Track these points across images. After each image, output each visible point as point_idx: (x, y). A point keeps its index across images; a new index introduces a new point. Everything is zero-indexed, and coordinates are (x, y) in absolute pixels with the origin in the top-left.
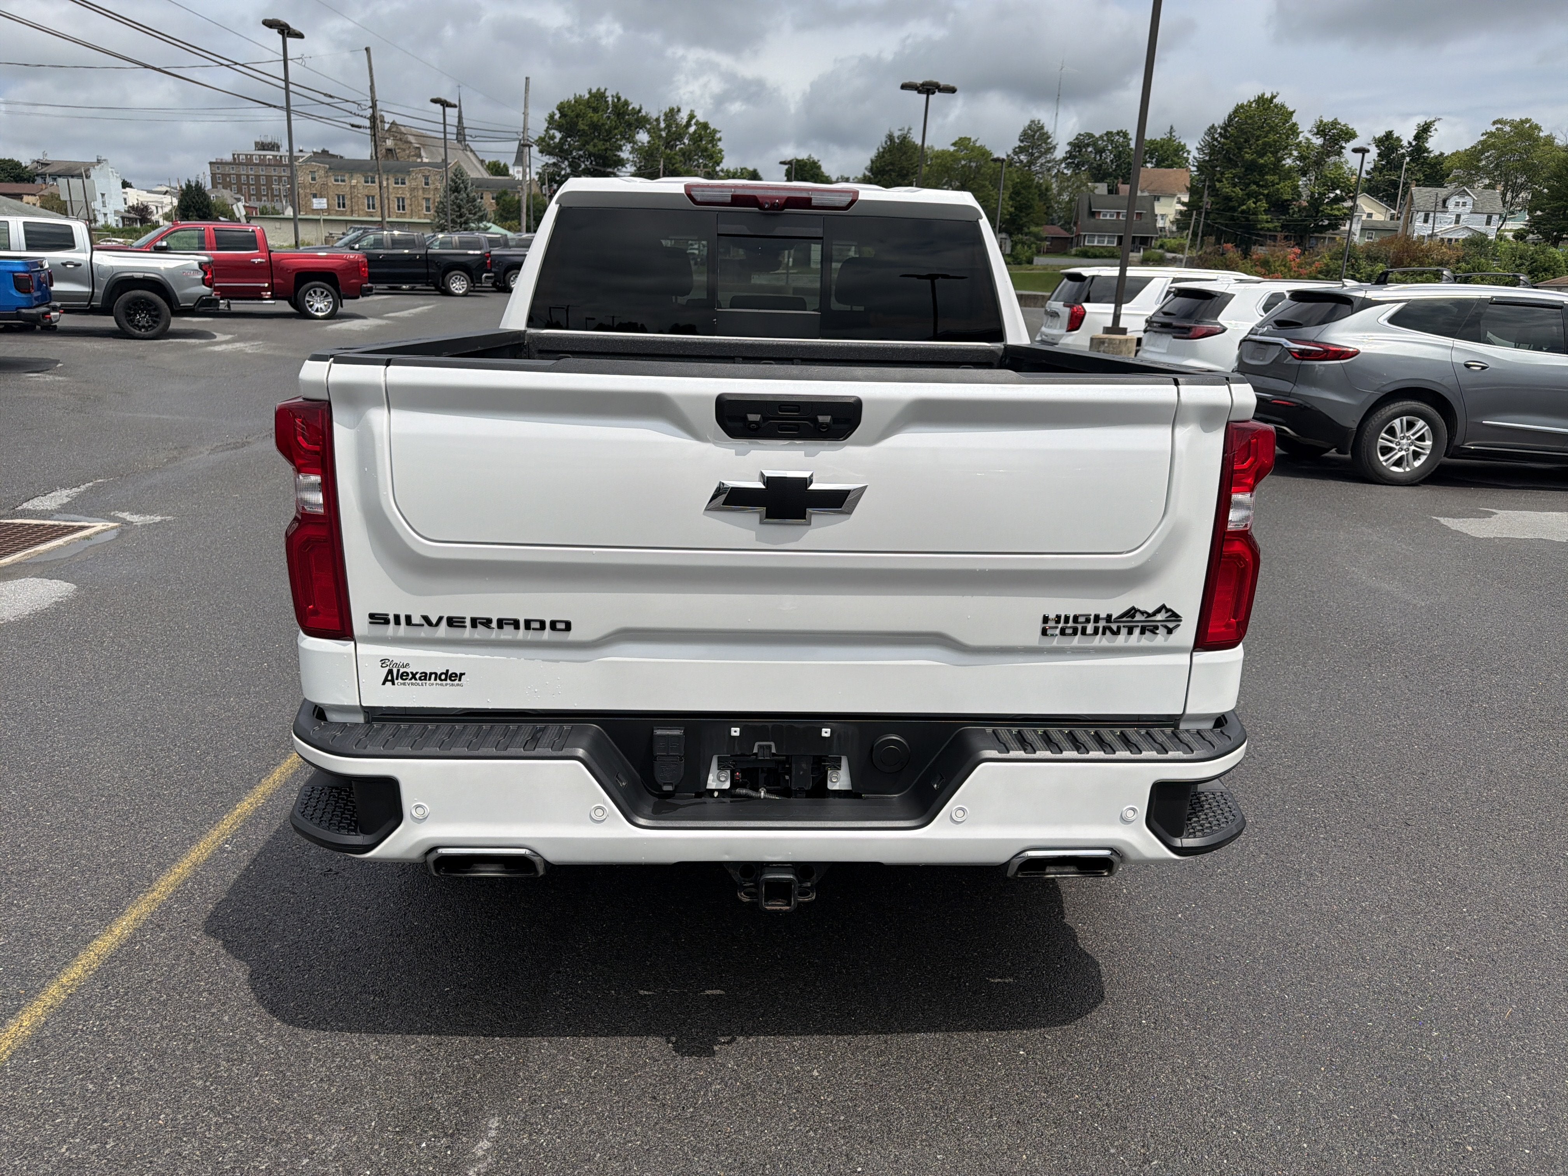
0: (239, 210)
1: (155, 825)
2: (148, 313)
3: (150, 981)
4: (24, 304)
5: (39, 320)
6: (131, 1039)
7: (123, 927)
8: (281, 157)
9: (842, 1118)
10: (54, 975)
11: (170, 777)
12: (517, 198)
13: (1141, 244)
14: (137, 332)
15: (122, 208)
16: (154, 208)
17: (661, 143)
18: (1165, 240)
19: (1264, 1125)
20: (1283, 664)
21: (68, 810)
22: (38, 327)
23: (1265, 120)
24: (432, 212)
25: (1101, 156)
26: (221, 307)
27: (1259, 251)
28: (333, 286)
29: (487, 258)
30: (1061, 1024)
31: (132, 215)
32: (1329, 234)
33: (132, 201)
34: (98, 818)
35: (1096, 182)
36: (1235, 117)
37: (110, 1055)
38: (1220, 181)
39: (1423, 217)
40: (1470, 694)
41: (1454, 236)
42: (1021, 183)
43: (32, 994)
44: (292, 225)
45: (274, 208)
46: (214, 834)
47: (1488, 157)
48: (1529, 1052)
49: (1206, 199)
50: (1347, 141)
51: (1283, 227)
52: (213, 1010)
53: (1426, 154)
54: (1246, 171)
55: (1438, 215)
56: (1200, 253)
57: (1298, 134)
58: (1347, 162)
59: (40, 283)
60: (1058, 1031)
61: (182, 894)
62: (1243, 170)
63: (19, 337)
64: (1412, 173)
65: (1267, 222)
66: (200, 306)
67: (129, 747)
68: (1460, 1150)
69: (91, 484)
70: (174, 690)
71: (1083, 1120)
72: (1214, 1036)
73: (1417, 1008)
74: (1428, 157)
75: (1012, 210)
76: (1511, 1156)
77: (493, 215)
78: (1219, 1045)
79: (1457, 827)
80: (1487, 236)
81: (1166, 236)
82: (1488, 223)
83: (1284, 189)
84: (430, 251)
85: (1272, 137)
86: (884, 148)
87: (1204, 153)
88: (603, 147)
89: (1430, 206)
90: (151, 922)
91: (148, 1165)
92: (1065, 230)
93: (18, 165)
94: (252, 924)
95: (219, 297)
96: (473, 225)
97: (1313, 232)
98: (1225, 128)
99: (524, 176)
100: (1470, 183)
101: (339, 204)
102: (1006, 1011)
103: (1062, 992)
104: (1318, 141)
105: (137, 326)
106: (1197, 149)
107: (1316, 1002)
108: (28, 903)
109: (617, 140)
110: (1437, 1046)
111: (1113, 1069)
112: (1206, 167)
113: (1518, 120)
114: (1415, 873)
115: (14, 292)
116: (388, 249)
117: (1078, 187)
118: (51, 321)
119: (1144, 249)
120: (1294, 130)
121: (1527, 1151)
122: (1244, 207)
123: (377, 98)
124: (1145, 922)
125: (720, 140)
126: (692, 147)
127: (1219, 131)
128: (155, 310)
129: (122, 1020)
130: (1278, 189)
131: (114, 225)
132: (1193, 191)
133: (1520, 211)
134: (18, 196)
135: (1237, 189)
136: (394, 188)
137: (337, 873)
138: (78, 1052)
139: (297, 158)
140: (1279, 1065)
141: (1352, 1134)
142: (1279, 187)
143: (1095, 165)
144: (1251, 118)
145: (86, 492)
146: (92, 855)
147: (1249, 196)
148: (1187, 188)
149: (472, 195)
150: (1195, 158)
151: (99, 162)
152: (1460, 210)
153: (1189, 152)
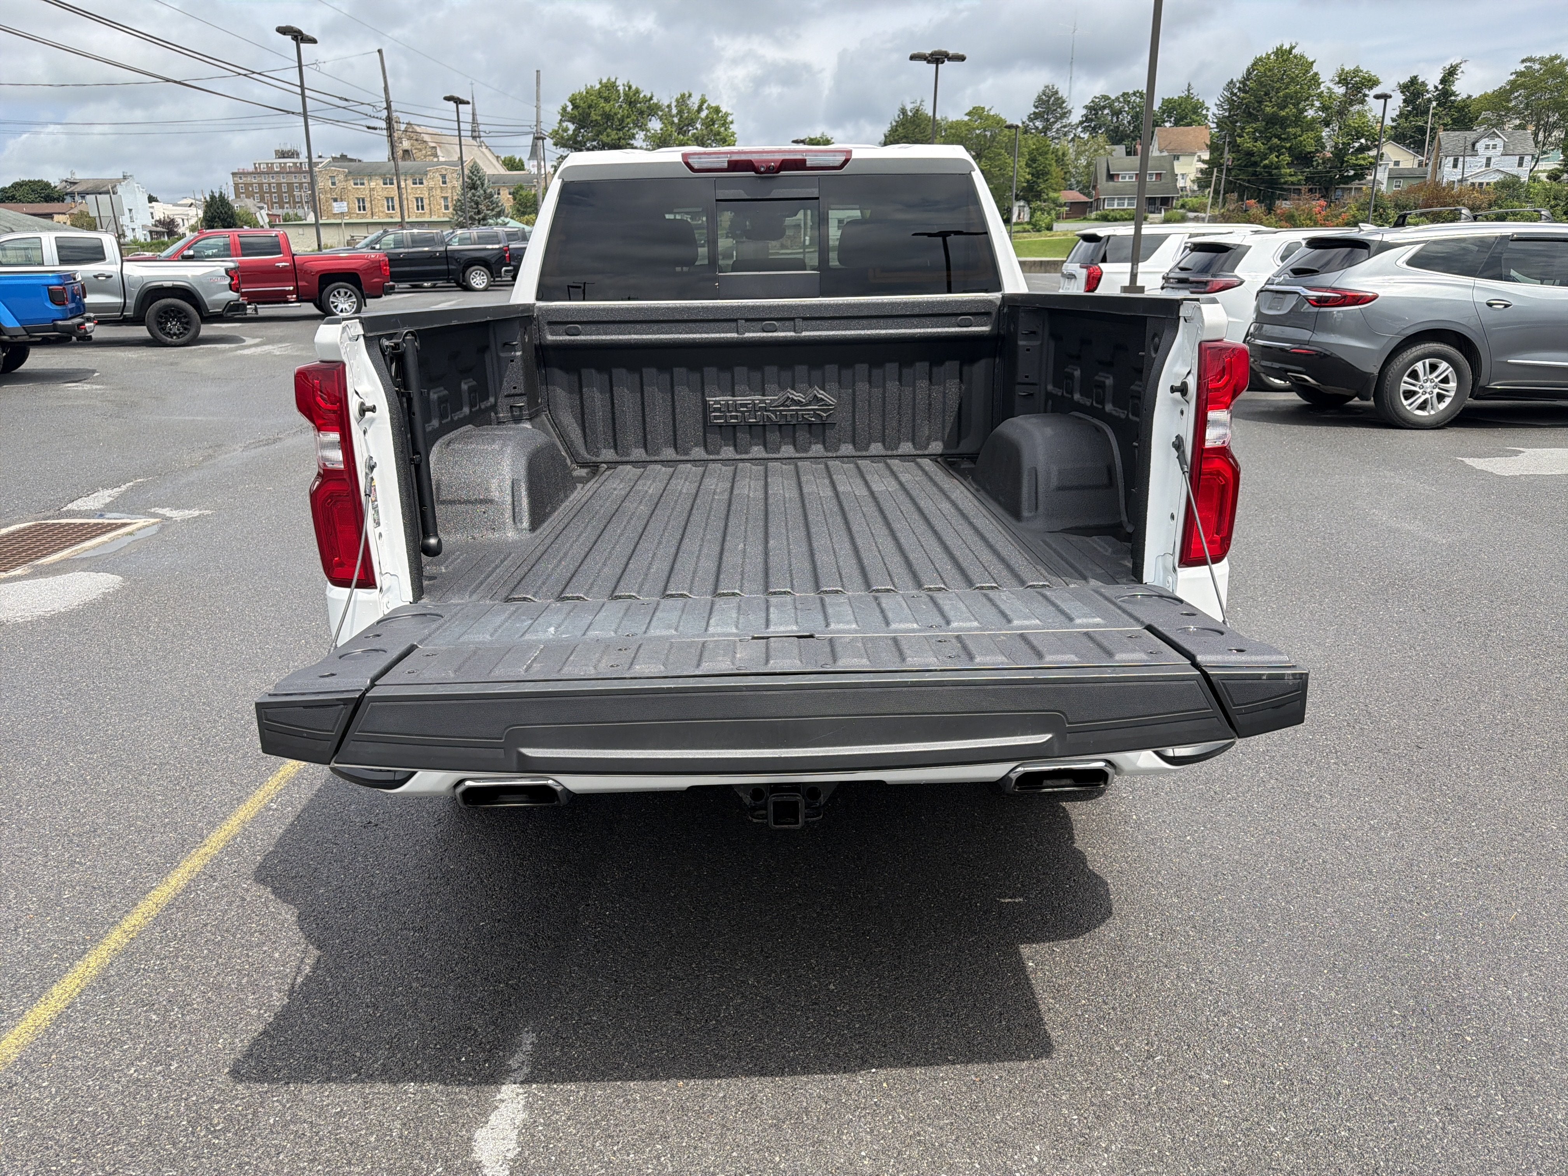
0: (263, 217)
1: (205, 788)
2: (179, 320)
3: (206, 925)
4: (60, 316)
5: (75, 331)
6: (189, 976)
7: (178, 879)
8: (301, 164)
9: (857, 1026)
10: (117, 922)
11: (217, 745)
12: (533, 192)
13: (1161, 205)
14: (170, 339)
15: (150, 222)
16: (180, 221)
17: (674, 130)
18: (1186, 200)
19: (1265, 1022)
20: (1299, 603)
21: (123, 778)
22: (74, 338)
23: (1285, 71)
24: (451, 210)
25: (1118, 118)
26: (249, 311)
27: (1284, 206)
28: (355, 286)
29: (506, 251)
30: (1070, 938)
31: (159, 229)
32: (1355, 184)
33: (159, 216)
34: (151, 784)
35: (1113, 144)
36: (1254, 70)
37: (171, 990)
38: (1241, 136)
39: (1452, 162)
40: (1488, 624)
41: (1485, 180)
42: (1037, 149)
43: (97, 940)
44: (314, 231)
45: (296, 215)
46: (260, 795)
47: (1516, 98)
48: (1533, 951)
49: (1226, 155)
50: (1371, 88)
51: (1307, 179)
52: (264, 949)
53: (1453, 98)
54: (1267, 125)
55: (1467, 159)
56: (1222, 211)
57: (1319, 84)
58: (1370, 110)
59: (74, 296)
60: (1066, 944)
61: (231, 849)
62: (1264, 123)
63: (56, 350)
64: (1440, 118)
65: (1291, 175)
66: (228, 311)
67: (177, 720)
68: (1459, 1041)
69: (131, 484)
70: (217, 668)
71: (1089, 1022)
72: (1220, 945)
73: (1421, 914)
74: (1455, 101)
75: (1029, 177)
76: (1509, 1044)
77: (510, 210)
78: (1224, 953)
79: (1469, 749)
80: (1519, 178)
81: (1187, 196)
82: (1520, 164)
83: (1307, 141)
84: (449, 248)
85: (1292, 88)
86: (896, 122)
87: (1224, 109)
88: (616, 137)
89: (1459, 150)
90: (205, 874)
91: (210, 1083)
92: (1084, 194)
93: (47, 185)
94: (298, 873)
95: (246, 302)
96: (490, 221)
97: (1338, 184)
98: (1243, 83)
99: (539, 169)
100: (1499, 124)
101: (359, 207)
102: (1016, 928)
103: (1071, 909)
104: (1340, 90)
105: (169, 333)
106: (1216, 105)
107: (1321, 912)
108: (90, 861)
109: (630, 129)
110: (1440, 948)
111: (1120, 977)
112: (1226, 124)
113: (1548, 56)
114: (1425, 792)
115: (49, 305)
116: (408, 247)
117: (1096, 151)
118: (86, 332)
119: (1165, 210)
120: (1315, 80)
121: (1526, 1040)
122: (1267, 162)
123: (391, 99)
124: (1154, 844)
125: (732, 123)
126: (705, 132)
127: (1238, 85)
128: (185, 317)
129: (180, 959)
130: (1301, 142)
131: (143, 240)
132: (1213, 148)
133: (1553, 150)
134: (49, 216)
135: (1259, 144)
136: (412, 188)
137: (376, 825)
138: (142, 988)
139: (317, 164)
140: (1283, 969)
141: (1352, 1028)
142: (1302, 139)
143: (1111, 128)
144: (1270, 70)
145: (126, 491)
146: (147, 817)
147: (1271, 149)
148: (1207, 145)
149: (488, 191)
150: (1214, 115)
151: (125, 178)
152: (1490, 153)
153: (1208, 109)
